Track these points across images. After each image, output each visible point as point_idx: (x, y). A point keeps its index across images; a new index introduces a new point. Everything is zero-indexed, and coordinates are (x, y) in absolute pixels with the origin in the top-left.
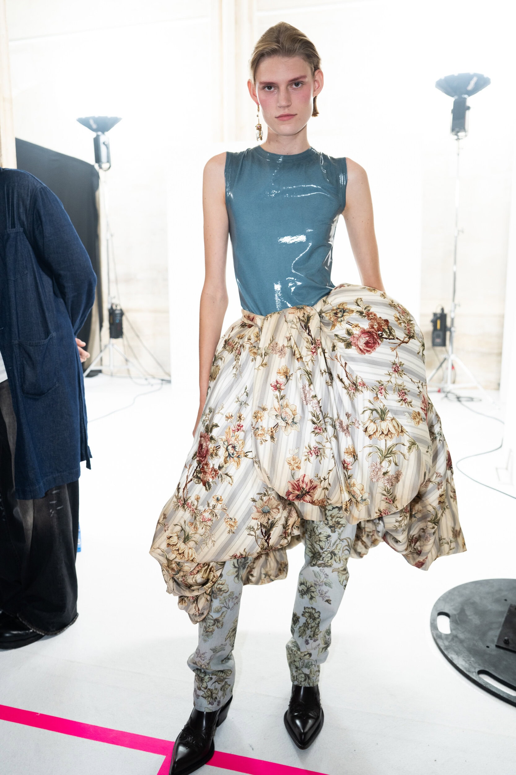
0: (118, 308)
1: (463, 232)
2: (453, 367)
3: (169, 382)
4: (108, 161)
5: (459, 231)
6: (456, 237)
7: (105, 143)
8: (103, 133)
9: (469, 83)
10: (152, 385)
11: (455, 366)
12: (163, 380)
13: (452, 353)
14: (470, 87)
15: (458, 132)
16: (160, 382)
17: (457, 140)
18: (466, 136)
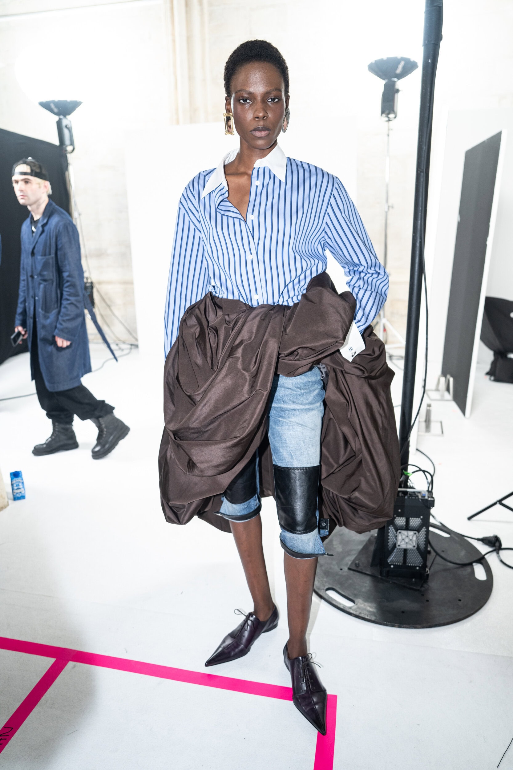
0: (89, 281)
1: (392, 207)
2: (385, 330)
3: (137, 346)
4: (72, 144)
5: (389, 207)
6: (386, 212)
7: (67, 126)
8: (65, 116)
9: (397, 67)
10: (123, 350)
11: (387, 328)
12: (132, 345)
13: (384, 317)
14: (399, 71)
15: (389, 114)
16: (129, 346)
17: (386, 121)
18: (395, 117)
